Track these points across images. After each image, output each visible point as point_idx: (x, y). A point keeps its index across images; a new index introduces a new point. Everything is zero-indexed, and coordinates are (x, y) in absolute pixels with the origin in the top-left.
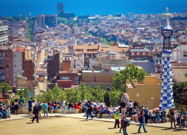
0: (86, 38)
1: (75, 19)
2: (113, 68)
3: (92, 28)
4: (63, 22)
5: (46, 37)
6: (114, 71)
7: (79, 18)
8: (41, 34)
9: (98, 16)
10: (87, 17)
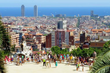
0: (102, 26)
1: (98, 17)
2: (104, 40)
3: (105, 22)
4: (93, 19)
5: (84, 25)
6: (104, 41)
7: (100, 17)
8: (82, 24)
9: (108, 16)
10: (104, 17)
